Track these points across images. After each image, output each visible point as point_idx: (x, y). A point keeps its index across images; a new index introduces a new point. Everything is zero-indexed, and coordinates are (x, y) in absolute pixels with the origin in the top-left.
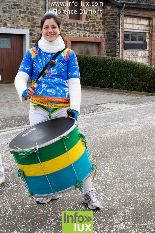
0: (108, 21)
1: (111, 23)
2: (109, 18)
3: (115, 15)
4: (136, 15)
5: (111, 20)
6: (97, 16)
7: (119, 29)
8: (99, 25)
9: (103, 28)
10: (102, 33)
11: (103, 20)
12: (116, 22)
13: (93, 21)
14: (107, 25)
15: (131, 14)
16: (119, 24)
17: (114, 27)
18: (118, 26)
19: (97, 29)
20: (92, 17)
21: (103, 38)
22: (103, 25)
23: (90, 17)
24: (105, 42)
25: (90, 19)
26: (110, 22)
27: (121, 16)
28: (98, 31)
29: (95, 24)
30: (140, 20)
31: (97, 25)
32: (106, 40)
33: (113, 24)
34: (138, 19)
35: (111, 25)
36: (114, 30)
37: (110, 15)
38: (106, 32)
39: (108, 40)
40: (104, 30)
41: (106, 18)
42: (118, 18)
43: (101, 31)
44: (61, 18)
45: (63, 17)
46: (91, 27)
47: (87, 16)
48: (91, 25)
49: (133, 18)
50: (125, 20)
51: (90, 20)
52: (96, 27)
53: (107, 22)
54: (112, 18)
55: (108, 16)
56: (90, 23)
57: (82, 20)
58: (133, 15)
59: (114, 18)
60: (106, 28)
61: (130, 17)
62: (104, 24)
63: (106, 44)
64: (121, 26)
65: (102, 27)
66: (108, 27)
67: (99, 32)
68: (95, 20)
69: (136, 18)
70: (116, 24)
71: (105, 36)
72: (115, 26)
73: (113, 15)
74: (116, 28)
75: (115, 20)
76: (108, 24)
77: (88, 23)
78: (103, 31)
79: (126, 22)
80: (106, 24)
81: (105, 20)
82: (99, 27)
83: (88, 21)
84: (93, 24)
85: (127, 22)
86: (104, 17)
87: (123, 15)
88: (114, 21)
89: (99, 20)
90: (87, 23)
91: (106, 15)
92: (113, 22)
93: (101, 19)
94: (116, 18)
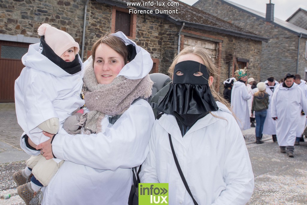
0: (165, 40)
1: (168, 43)
2: (166, 37)
3: (173, 35)
4: (198, 37)
5: (168, 39)
6: (152, 34)
7: (177, 50)
8: (154, 44)
9: (159, 48)
10: (158, 54)
11: (159, 39)
12: (173, 42)
13: (146, 39)
14: (163, 45)
15: (193, 36)
16: (178, 45)
17: (171, 48)
18: (176, 46)
19: (151, 48)
20: (145, 35)
21: (159, 58)
22: (159, 45)
23: (142, 34)
24: (161, 64)
25: (142, 36)
26: (168, 41)
27: (180, 36)
28: (152, 51)
29: (149, 42)
30: (205, 44)
31: (152, 44)
32: (162, 61)
33: (170, 44)
34: (203, 42)
35: (168, 46)
36: (171, 50)
37: (168, 35)
38: (162, 52)
39: (164, 61)
40: (160, 50)
41: (163, 38)
42: (176, 38)
43: (157, 51)
44: (104, 32)
45: (106, 31)
46: (143, 45)
47: (138, 33)
48: (144, 43)
49: (197, 41)
50: (185, 41)
51: (142, 38)
52: (150, 46)
53: (164, 42)
54: (169, 37)
55: (165, 35)
56: (142, 41)
57: (132, 36)
58: (196, 36)
59: (172, 38)
60: (163, 48)
61: (192, 39)
62: (160, 43)
63: (162, 66)
64: (179, 47)
65: (157, 47)
66: (165, 48)
67: (154, 52)
68: (149, 38)
69: (200, 41)
70: (173, 45)
71: (161, 57)
72: (172, 46)
73: (171, 34)
74: (174, 49)
75: (173, 39)
76: (165, 44)
77: (140, 40)
78: (158, 51)
79: (187, 44)
80: (163, 43)
81: (162, 39)
82: (153, 46)
83: (140, 39)
84: (146, 43)
85: (189, 44)
86: (160, 36)
87: (183, 36)
88: (172, 41)
89: (155, 39)
90: (138, 40)
91: (164, 34)
92: (170, 42)
93: (157, 37)
94: (174, 37)
